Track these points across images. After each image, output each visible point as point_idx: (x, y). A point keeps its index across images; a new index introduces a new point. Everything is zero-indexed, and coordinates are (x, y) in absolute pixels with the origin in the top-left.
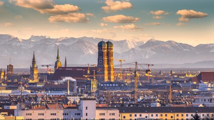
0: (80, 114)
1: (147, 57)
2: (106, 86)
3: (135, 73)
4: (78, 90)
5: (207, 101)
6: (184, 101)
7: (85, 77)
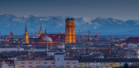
0: (54, 63)
1: (96, 28)
2: (71, 46)
3: (88, 38)
4: (53, 48)
5: (133, 55)
6: (118, 55)
7: (57, 40)
